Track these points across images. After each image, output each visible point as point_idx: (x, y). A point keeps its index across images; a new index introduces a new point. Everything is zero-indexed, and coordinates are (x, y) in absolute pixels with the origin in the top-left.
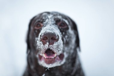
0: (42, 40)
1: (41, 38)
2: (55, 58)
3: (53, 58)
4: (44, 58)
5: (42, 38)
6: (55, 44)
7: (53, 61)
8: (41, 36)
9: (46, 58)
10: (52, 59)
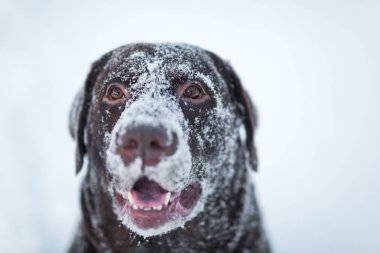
0: (123, 150)
1: (117, 144)
2: (164, 209)
3: (160, 208)
4: (132, 208)
5: (120, 142)
6: (165, 164)
7: (158, 218)
8: (117, 135)
9: (135, 207)
10: (157, 211)
